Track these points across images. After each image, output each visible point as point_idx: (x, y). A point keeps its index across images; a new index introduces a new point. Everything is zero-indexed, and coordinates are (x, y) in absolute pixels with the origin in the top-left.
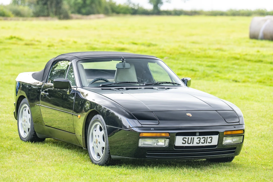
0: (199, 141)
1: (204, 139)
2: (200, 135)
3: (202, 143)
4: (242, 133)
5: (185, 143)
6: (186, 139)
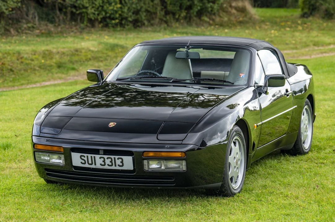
0: (104, 161)
1: (110, 160)
2: (104, 154)
3: (108, 165)
4: (181, 156)
5: (85, 163)
6: (85, 157)
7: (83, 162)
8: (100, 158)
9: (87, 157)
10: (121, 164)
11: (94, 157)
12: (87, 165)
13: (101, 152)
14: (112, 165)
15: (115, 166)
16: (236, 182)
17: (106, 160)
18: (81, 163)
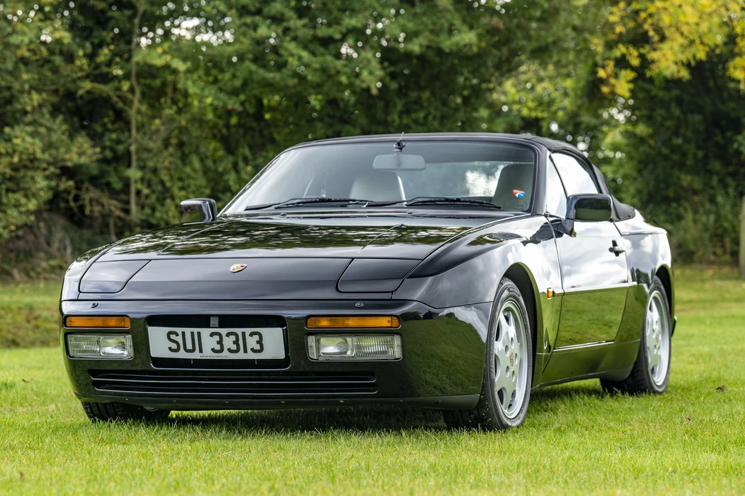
0: (220, 342)
1: (233, 338)
2: (220, 326)
3: (229, 350)
4: (389, 325)
5: (177, 350)
6: (177, 335)
7: (174, 346)
8: (212, 335)
9: (183, 334)
10: (257, 347)
11: (199, 334)
12: (182, 355)
13: (214, 321)
14: (237, 351)
15: (245, 351)
16: (510, 405)
17: (225, 338)
18: (170, 349)
